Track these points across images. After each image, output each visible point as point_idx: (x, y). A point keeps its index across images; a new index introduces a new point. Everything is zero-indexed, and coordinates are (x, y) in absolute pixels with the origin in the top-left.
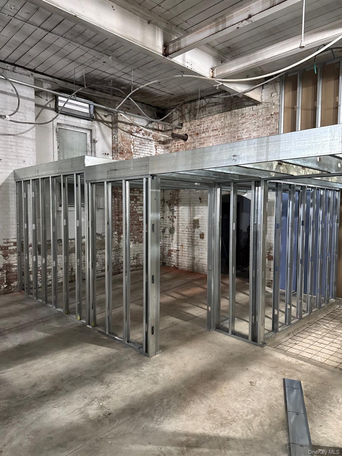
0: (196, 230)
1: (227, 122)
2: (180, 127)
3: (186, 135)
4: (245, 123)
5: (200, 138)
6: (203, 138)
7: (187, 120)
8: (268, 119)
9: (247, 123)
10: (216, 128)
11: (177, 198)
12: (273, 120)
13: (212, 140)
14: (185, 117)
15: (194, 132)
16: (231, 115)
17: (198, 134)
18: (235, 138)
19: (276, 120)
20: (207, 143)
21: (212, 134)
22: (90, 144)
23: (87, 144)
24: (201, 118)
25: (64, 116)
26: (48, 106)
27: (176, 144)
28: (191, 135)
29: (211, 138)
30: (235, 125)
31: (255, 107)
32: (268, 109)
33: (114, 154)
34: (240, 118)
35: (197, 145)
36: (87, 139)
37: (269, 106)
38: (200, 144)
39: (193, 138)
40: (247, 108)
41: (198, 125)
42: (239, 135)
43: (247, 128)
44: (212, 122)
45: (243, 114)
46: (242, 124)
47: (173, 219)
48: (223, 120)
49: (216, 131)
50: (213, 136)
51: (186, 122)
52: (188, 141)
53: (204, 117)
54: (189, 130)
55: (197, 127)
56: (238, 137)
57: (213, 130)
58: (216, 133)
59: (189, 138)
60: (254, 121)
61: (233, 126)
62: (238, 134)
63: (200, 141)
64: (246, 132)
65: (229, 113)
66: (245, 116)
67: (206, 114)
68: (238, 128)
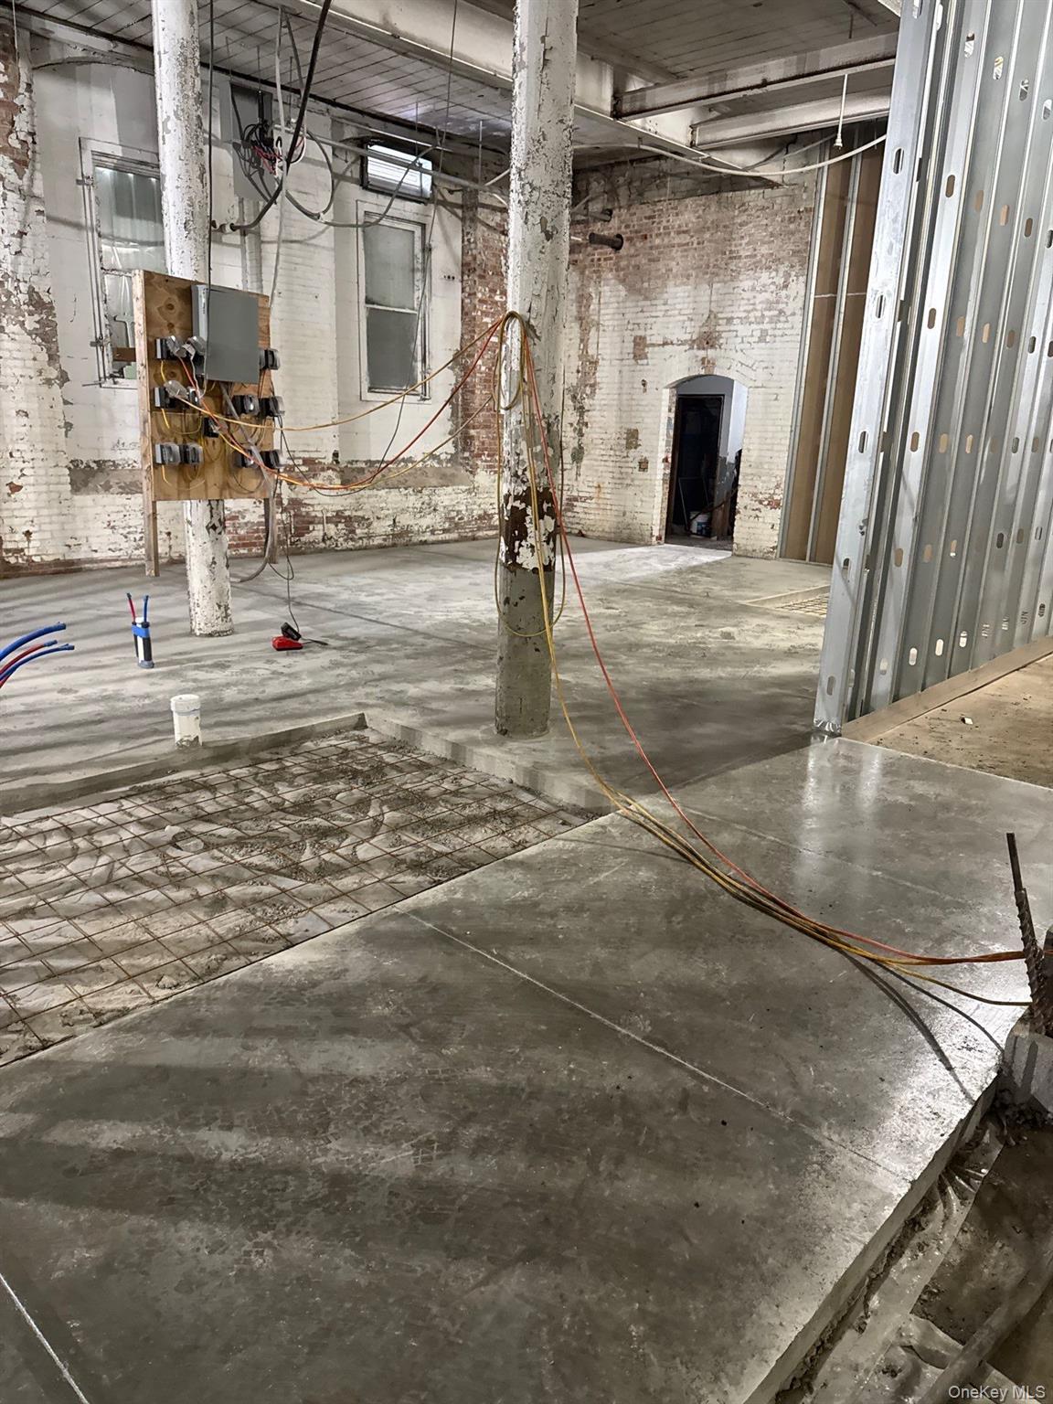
0: (632, 452)
1: (710, 218)
2: (607, 218)
3: (619, 236)
4: (747, 224)
5: (651, 248)
6: (658, 247)
7: (623, 202)
8: (791, 220)
9: (751, 225)
10: (685, 229)
11: (592, 382)
12: (803, 224)
13: (676, 253)
14: (618, 195)
15: (636, 232)
16: (719, 202)
17: (646, 238)
18: (725, 254)
19: (807, 224)
20: (664, 259)
21: (677, 241)
22: (420, 255)
23: (414, 256)
24: (655, 203)
25: (375, 195)
26: (348, 174)
27: (596, 257)
28: (630, 239)
29: (675, 249)
30: (725, 227)
31: (768, 191)
32: (793, 199)
33: (466, 277)
34: (737, 212)
35: (643, 261)
36: (413, 244)
37: (796, 192)
38: (650, 260)
39: (634, 245)
40: (753, 191)
41: (646, 218)
42: (733, 249)
43: (750, 235)
44: (677, 215)
45: (743, 205)
46: (741, 225)
47: (581, 430)
48: (701, 212)
49: (686, 235)
50: (680, 245)
51: (620, 208)
52: (623, 252)
53: (660, 201)
54: (627, 227)
55: (645, 221)
56: (731, 252)
57: (679, 233)
58: (685, 239)
59: (626, 244)
60: (765, 222)
61: (721, 228)
62: (730, 245)
63: (649, 254)
64: (747, 244)
65: (715, 197)
66: (746, 210)
67: (665, 195)
68: (731, 233)
